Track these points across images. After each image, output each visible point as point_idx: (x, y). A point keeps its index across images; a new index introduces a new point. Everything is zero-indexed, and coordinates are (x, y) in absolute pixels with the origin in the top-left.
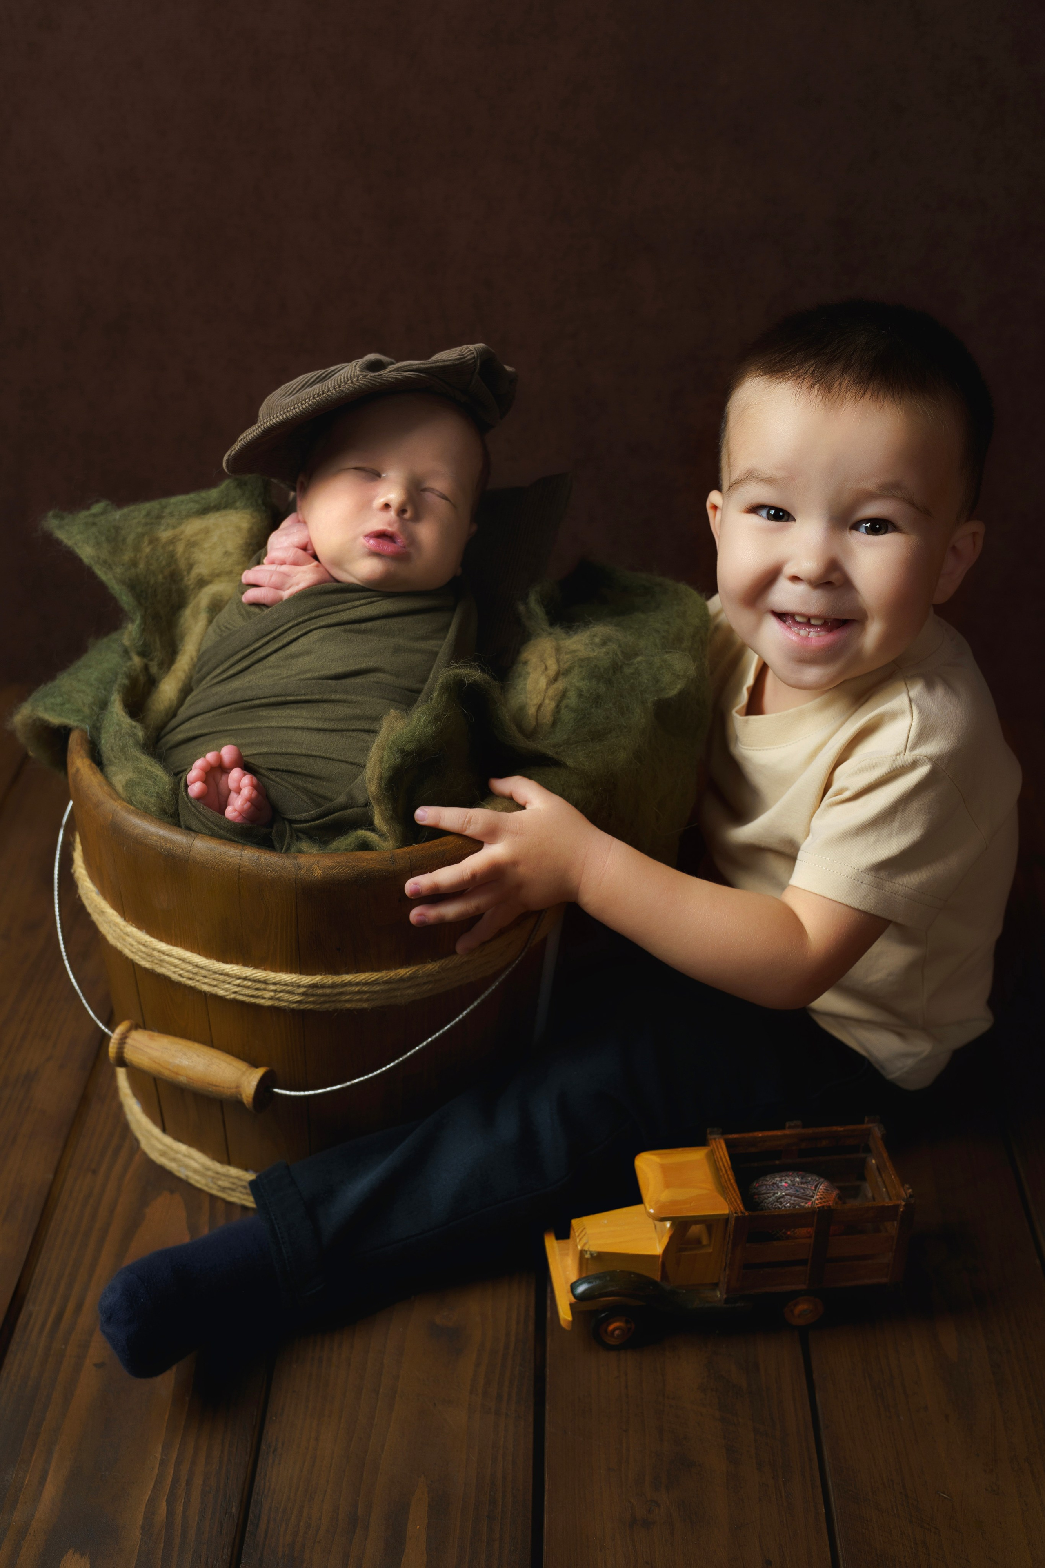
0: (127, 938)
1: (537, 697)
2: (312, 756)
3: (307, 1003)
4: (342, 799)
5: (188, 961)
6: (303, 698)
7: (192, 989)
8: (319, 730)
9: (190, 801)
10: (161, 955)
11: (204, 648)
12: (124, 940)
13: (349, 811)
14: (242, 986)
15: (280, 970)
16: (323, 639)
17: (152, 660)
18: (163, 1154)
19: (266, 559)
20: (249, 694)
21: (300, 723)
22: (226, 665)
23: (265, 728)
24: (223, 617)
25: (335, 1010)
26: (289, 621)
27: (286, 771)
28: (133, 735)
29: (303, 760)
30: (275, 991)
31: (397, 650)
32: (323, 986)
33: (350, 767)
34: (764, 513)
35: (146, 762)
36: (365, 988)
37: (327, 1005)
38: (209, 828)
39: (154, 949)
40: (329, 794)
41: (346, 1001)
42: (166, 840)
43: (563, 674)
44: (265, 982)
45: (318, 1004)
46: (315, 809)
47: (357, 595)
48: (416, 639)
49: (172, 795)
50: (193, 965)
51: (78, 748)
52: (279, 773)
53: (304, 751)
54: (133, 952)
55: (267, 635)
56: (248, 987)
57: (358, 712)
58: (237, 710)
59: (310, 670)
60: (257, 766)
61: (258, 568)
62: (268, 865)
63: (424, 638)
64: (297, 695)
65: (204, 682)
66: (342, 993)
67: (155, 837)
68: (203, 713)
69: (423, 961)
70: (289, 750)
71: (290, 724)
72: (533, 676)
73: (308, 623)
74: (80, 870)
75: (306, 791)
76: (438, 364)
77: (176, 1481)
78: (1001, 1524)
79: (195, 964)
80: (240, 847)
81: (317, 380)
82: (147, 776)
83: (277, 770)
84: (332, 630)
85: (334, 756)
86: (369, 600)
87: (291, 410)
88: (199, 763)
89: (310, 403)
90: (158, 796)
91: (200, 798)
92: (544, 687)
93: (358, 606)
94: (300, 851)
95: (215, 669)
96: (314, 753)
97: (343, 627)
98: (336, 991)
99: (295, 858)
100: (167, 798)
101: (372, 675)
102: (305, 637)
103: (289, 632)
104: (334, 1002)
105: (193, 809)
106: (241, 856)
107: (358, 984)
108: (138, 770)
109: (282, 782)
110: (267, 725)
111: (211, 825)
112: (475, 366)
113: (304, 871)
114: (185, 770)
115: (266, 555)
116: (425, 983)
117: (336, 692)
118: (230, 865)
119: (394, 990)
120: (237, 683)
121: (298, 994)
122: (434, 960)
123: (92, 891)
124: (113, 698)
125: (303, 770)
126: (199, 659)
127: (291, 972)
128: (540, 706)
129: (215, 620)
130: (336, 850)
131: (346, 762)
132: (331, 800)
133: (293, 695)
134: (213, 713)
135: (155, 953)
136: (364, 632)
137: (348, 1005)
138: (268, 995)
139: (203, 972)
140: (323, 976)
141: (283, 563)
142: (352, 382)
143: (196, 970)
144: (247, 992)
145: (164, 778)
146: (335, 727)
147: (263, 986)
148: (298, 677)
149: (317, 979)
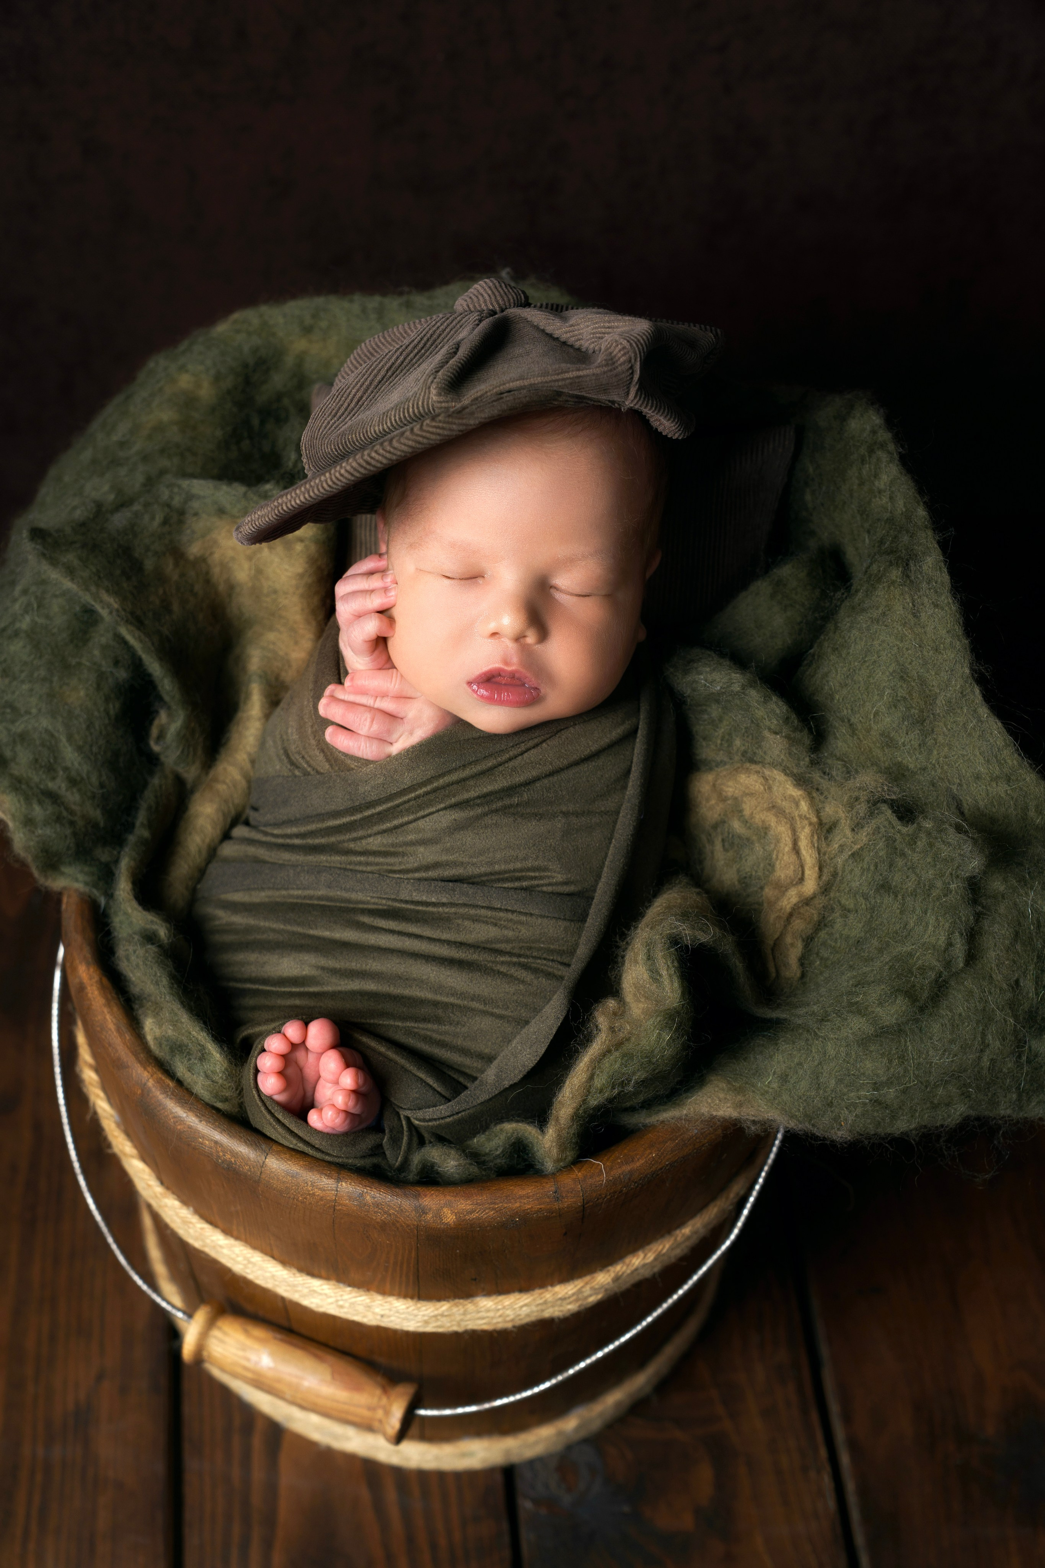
2: (441, 1003)
3: (427, 1327)
9: (261, 1098)
23: (369, 948)
38: (290, 1141)
42: (224, 1149)
46: (444, 1103)
53: (429, 996)
55: (367, 807)
56: (344, 1307)
62: (377, 1205)
67: (207, 1142)
70: (407, 992)
80: (335, 1176)
88: (275, 1044)
91: (276, 1095)
96: (445, 999)
99: (418, 1201)
100: (227, 1091)
105: (267, 1114)
106: (337, 1191)
111: (293, 1139)
113: (429, 1216)
121: (416, 1321)
140: (451, 1303)
147: (365, 1308)
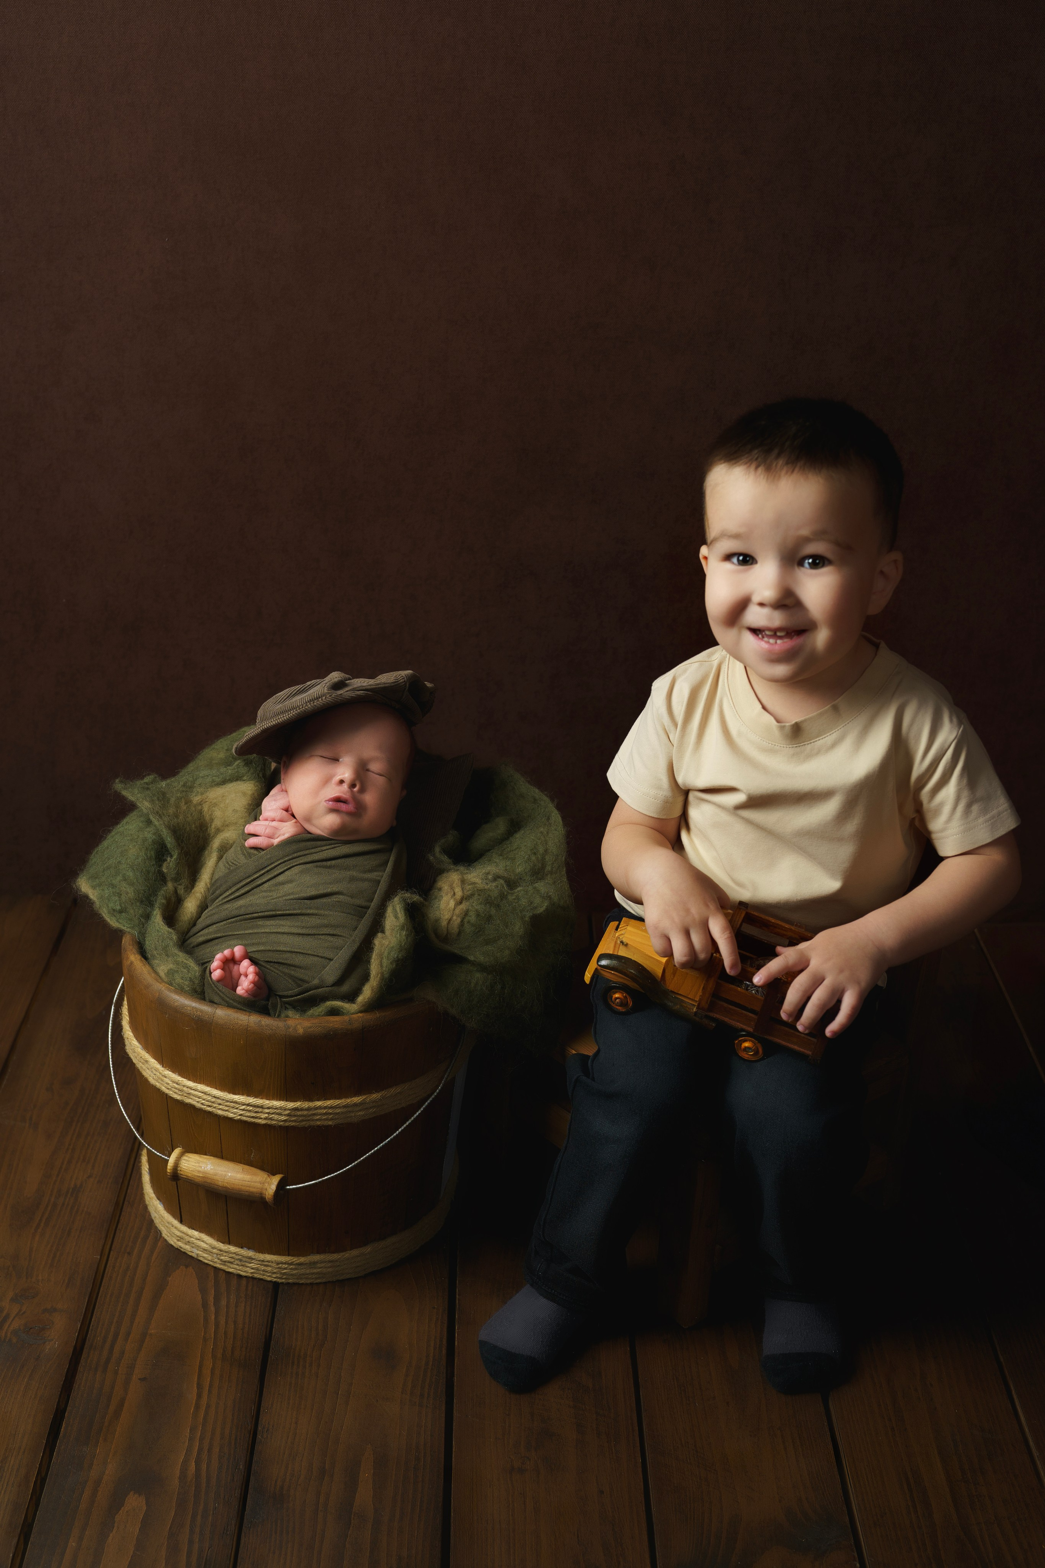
0: (165, 1079)
1: (448, 914)
2: (294, 952)
3: (290, 1121)
4: (316, 982)
5: (208, 1093)
6: (288, 912)
7: (210, 1113)
8: (299, 934)
9: (213, 983)
10: (189, 1090)
11: (216, 877)
12: (162, 1080)
13: (320, 990)
14: (245, 1110)
15: (273, 1099)
16: (302, 872)
17: (180, 885)
18: (180, 1239)
19: (261, 817)
20: (251, 909)
21: (286, 930)
22: (233, 889)
23: (261, 933)
24: (230, 854)
25: (310, 1127)
26: (278, 860)
27: (277, 963)
28: (171, 939)
29: (288, 955)
30: (268, 1113)
31: (352, 879)
32: (302, 1110)
33: (320, 959)
34: (735, 560)
35: (182, 957)
36: (330, 1111)
37: (304, 1123)
38: (226, 1002)
39: (184, 1086)
40: (306, 978)
41: (317, 1120)
42: (197, 1010)
43: (466, 899)
44: (262, 1107)
45: (298, 1122)
46: (296, 989)
47: (325, 842)
48: (365, 872)
49: (201, 979)
50: (212, 1096)
51: (131, 947)
52: (272, 964)
53: (288, 949)
54: (168, 1089)
55: (263, 869)
56: (250, 1111)
57: (326, 922)
58: (241, 920)
59: (292, 893)
60: (257, 959)
61: (256, 823)
62: (267, 1026)
63: (370, 871)
64: (284, 910)
65: (217, 901)
66: (314, 1114)
68: (217, 923)
69: (369, 1092)
70: (278, 948)
71: (279, 930)
72: (445, 899)
73: (291, 861)
74: (128, 1032)
75: (291, 976)
76: (380, 686)
77: (200, 1450)
78: (758, 1467)
79: (213, 1095)
80: (248, 1014)
81: (298, 692)
82: (183, 966)
83: (271, 962)
84: (308, 866)
85: (309, 952)
86: (333, 846)
87: (281, 717)
88: (219, 956)
89: (294, 713)
90: (191, 980)
91: (220, 980)
92: (453, 907)
93: (325, 850)
94: (287, 1016)
95: (225, 892)
96: (296, 950)
97: (315, 864)
98: (311, 1112)
99: (285, 1021)
100: (197, 982)
101: (335, 896)
102: (289, 870)
103: (278, 867)
104: (309, 1120)
105: (215, 989)
106: (249, 1020)
107: (325, 1108)
108: (177, 963)
109: (275, 970)
110: (263, 931)
111: (228, 1000)
112: (405, 686)
113: (291, 1030)
114: (210, 961)
115: (261, 814)
116: (371, 1108)
117: (310, 908)
118: (241, 1026)
119: (350, 1112)
120: (241, 902)
121: (285, 1115)
122: (377, 1091)
123: (138, 1047)
124: (155, 913)
125: (289, 962)
126: (212, 885)
127: (280, 1100)
128: (450, 920)
129: (224, 857)
130: (312, 1016)
131: (318, 956)
132: (307, 982)
133: (281, 910)
134: (225, 922)
135: (185, 1089)
136: (330, 867)
137: (319, 1123)
138: (264, 1116)
139: (219, 1101)
140: (302, 1103)
141: (273, 820)
142: (322, 699)
143: (214, 1100)
144: (248, 1114)
145: (195, 968)
146: (310, 932)
147: (260, 1110)
148: (284, 898)
149: (298, 1104)
